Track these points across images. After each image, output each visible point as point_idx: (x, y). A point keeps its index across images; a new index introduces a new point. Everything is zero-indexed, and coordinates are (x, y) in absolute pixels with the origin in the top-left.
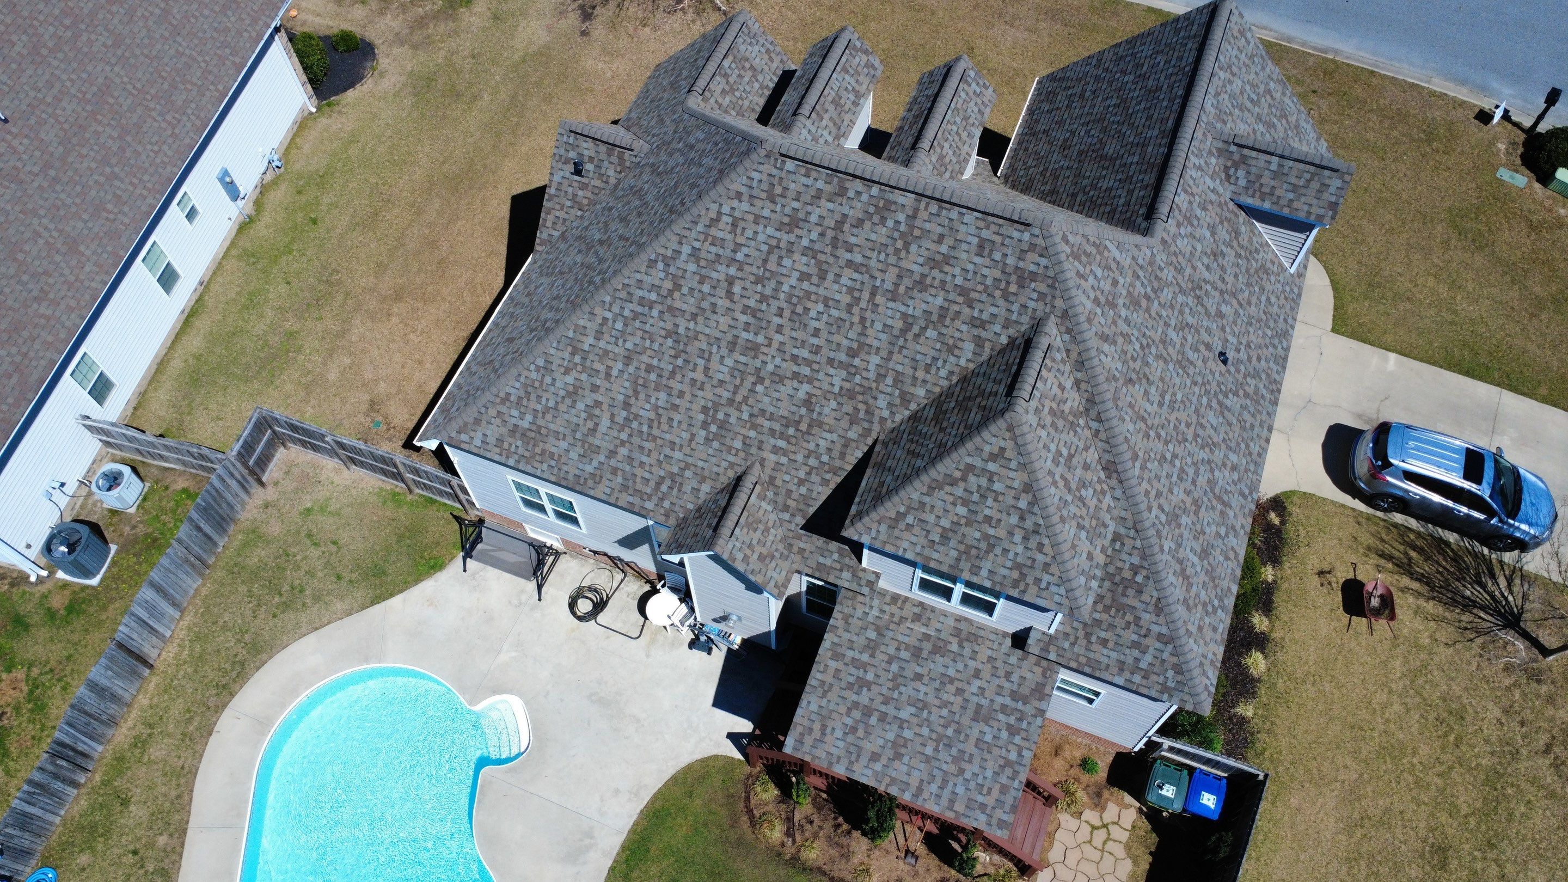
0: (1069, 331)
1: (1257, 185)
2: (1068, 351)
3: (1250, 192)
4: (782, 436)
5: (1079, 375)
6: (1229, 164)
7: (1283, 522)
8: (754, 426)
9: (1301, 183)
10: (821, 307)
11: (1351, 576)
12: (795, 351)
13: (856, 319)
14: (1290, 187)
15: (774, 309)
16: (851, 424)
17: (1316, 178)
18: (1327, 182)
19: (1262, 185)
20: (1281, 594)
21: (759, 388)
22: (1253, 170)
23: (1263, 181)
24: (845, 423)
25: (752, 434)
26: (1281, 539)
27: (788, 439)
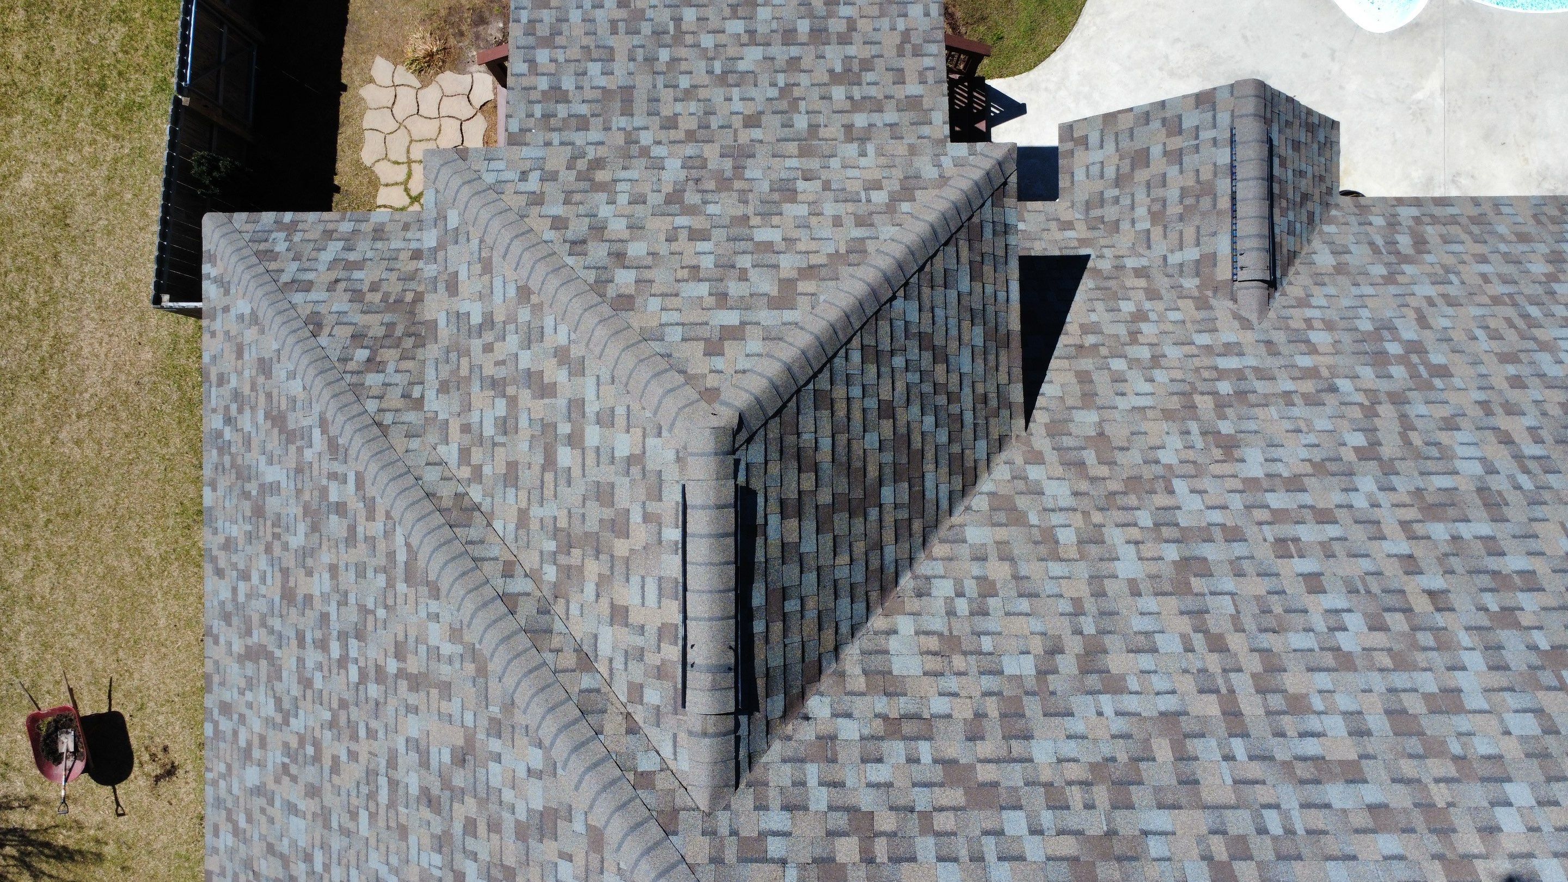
0: (645, 780)
2: (633, 729)
4: (1239, 375)
5: (587, 681)
8: (1312, 373)
10: (1346, 641)
12: (1332, 531)
13: (1236, 642)
15: (1462, 601)
16: (1101, 434)
21: (1359, 440)
24: (1118, 432)
25: (1305, 361)
27: (1222, 374)
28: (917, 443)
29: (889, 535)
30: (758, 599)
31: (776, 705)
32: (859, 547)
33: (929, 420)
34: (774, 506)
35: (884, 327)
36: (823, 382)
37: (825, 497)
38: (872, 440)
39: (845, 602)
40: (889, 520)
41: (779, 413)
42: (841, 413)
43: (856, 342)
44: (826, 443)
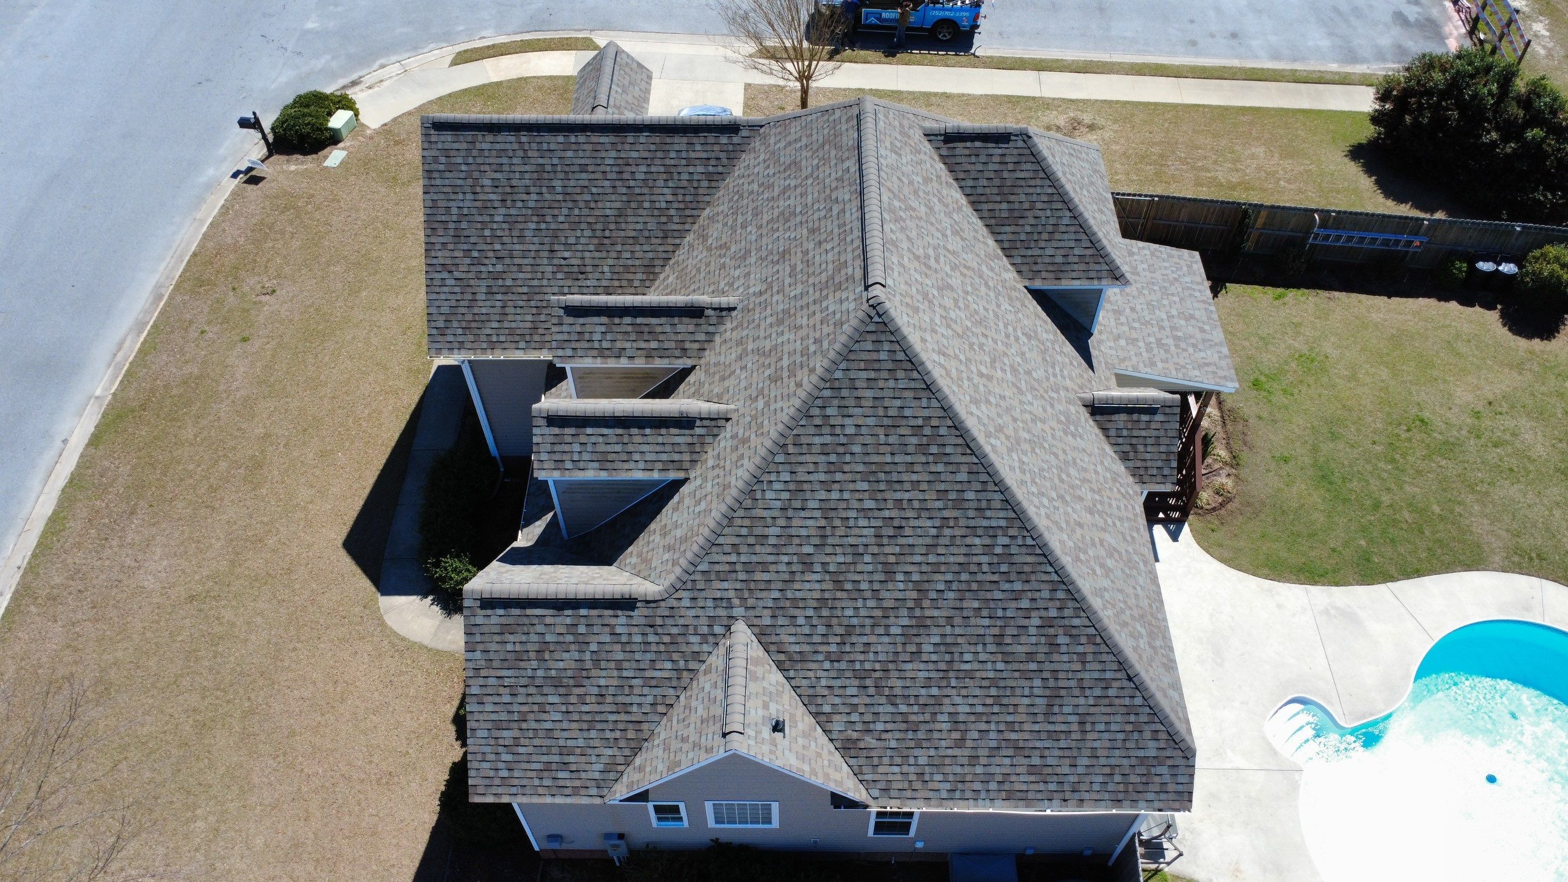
28: (1021, 222)
29: (991, 206)
30: (978, 144)
31: (944, 152)
32: (988, 191)
33: (1028, 229)
34: (1004, 151)
35: (1059, 206)
36: (1042, 175)
37: (1005, 175)
38: (1023, 198)
39: (970, 183)
40: (997, 206)
41: (1032, 154)
42: (1032, 183)
43: (1055, 191)
44: (1022, 175)
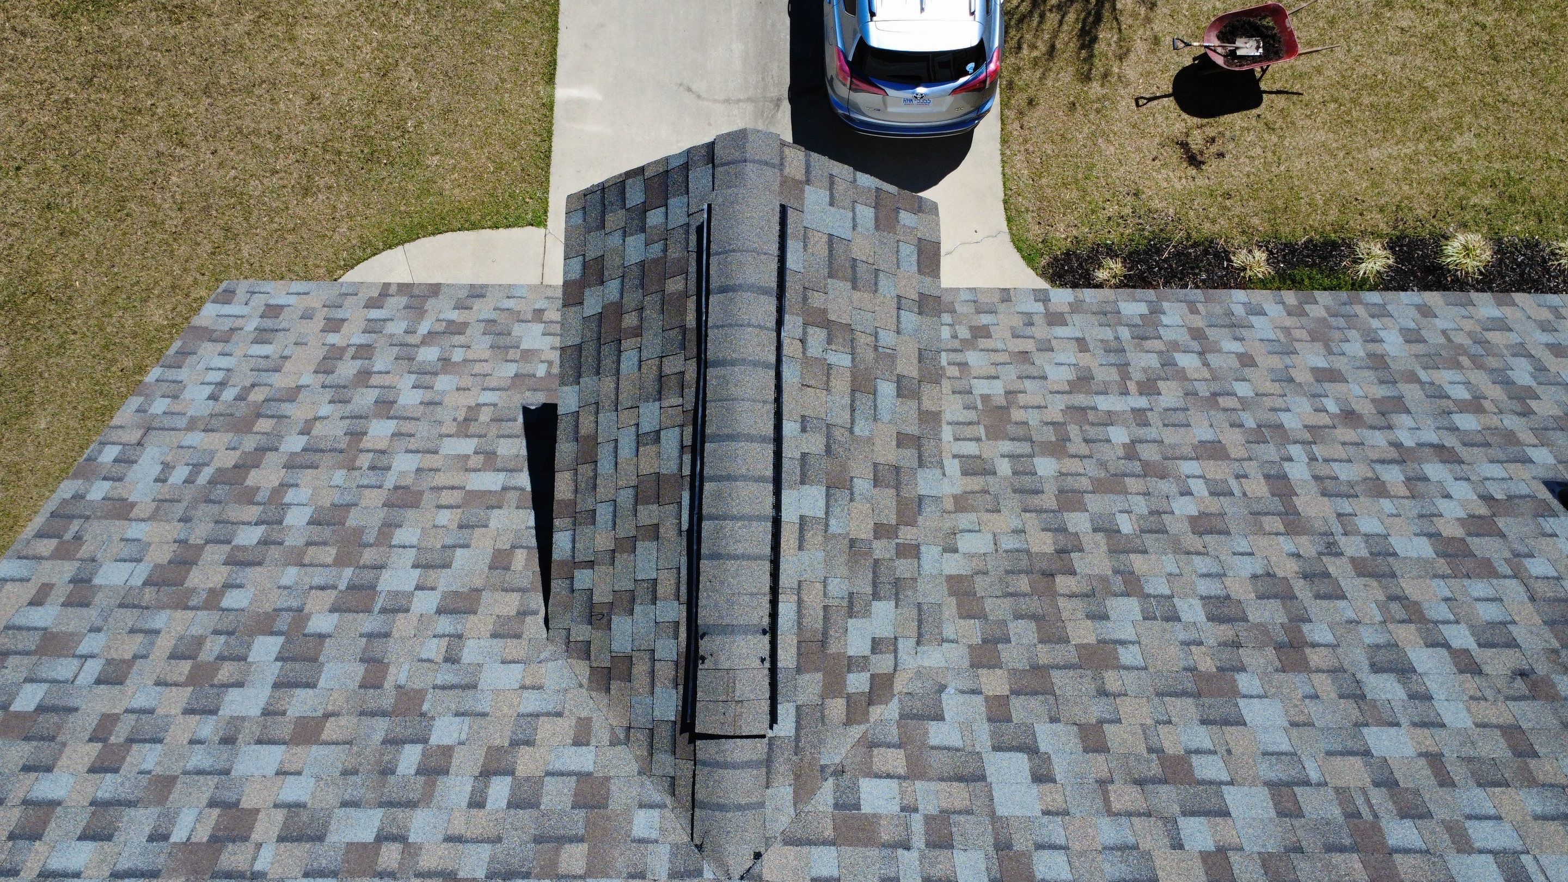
1: (882, 549)
3: (904, 567)
6: (837, 707)
7: (1111, 252)
9: (841, 360)
11: (1170, 103)
14: (864, 401)
17: (816, 300)
18: (820, 247)
19: (881, 531)
20: (1285, 231)
22: (837, 587)
23: (864, 532)
26: (1154, 249)
